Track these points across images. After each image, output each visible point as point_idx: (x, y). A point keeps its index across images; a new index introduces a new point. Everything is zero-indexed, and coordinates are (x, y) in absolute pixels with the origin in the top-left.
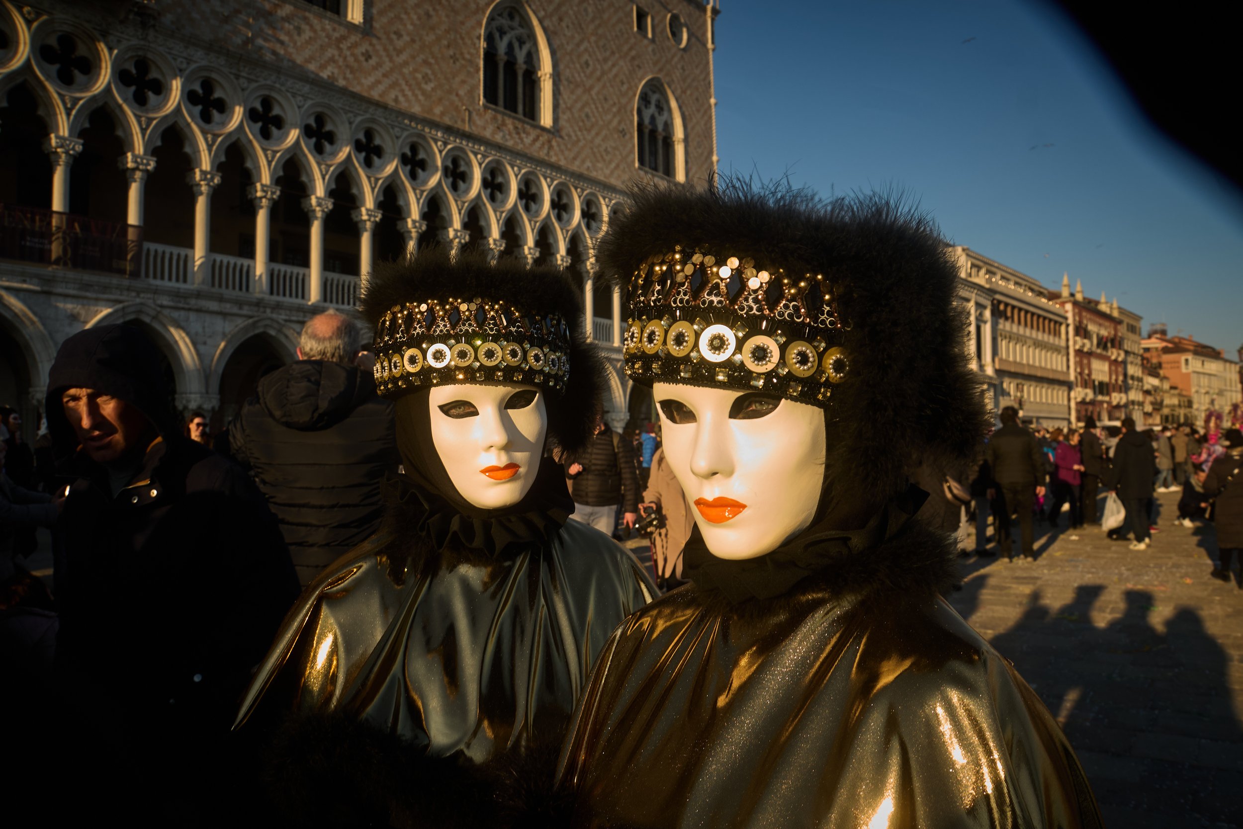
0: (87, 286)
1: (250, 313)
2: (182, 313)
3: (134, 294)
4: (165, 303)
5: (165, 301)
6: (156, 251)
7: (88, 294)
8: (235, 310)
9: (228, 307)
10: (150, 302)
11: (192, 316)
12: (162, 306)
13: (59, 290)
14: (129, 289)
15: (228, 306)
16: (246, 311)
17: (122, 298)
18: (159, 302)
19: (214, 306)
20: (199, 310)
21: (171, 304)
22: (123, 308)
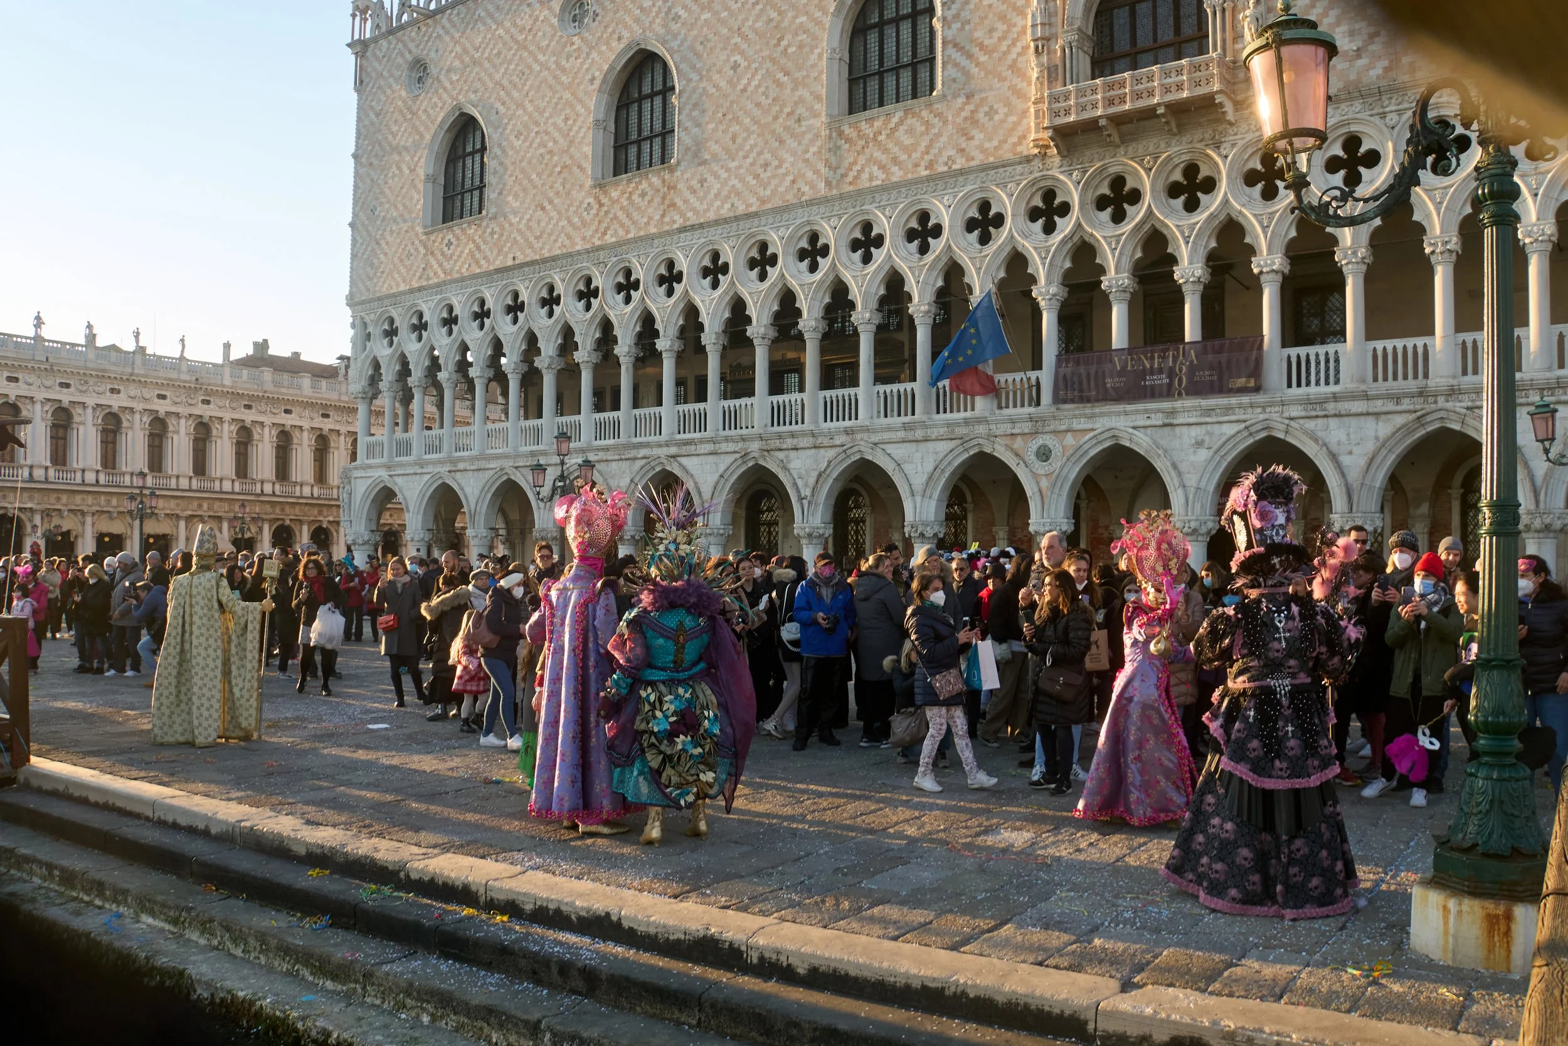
0: (1208, 411)
1: (1411, 407)
2: (1320, 421)
3: (1259, 410)
4: (1294, 414)
5: (1295, 411)
6: (1298, 357)
7: (1208, 420)
8: (1391, 406)
9: (1378, 405)
10: (1275, 416)
11: (1333, 422)
12: (1291, 419)
13: (1180, 421)
14: (1252, 406)
15: (1379, 403)
16: (1406, 404)
17: (1243, 417)
18: (1286, 415)
19: (1358, 406)
20: (1338, 415)
21: (1303, 414)
22: (1246, 428)
